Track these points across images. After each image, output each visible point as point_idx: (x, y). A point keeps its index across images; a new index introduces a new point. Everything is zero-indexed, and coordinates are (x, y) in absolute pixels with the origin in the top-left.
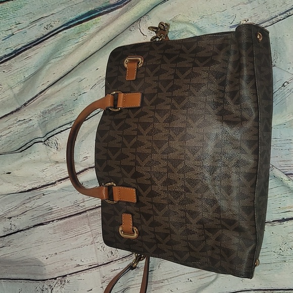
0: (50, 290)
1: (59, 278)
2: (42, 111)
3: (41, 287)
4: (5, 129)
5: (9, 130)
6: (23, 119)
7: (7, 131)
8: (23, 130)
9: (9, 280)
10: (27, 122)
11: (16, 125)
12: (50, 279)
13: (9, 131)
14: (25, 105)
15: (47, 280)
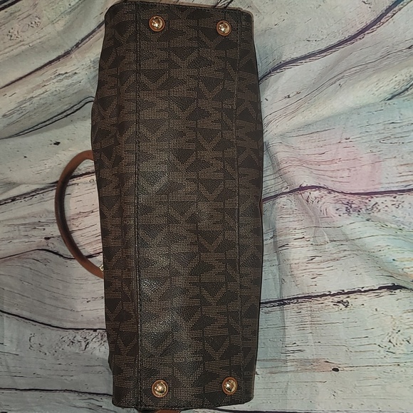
0: (84, 344)
1: (101, 331)
2: (92, 59)
3: (71, 338)
4: (39, 87)
5: (44, 89)
6: (63, 72)
7: (41, 91)
8: (63, 89)
9: (17, 318)
10: (69, 76)
11: (54, 81)
12: (87, 329)
13: (44, 91)
14: (77, 45)
15: (83, 329)
